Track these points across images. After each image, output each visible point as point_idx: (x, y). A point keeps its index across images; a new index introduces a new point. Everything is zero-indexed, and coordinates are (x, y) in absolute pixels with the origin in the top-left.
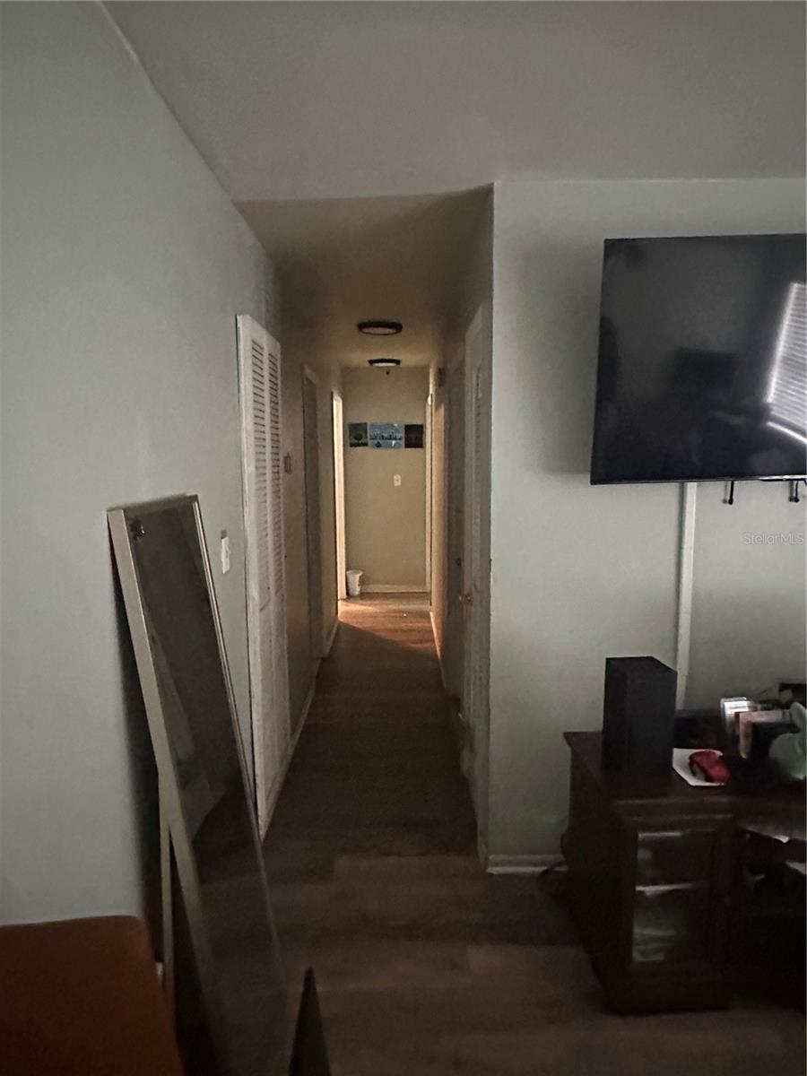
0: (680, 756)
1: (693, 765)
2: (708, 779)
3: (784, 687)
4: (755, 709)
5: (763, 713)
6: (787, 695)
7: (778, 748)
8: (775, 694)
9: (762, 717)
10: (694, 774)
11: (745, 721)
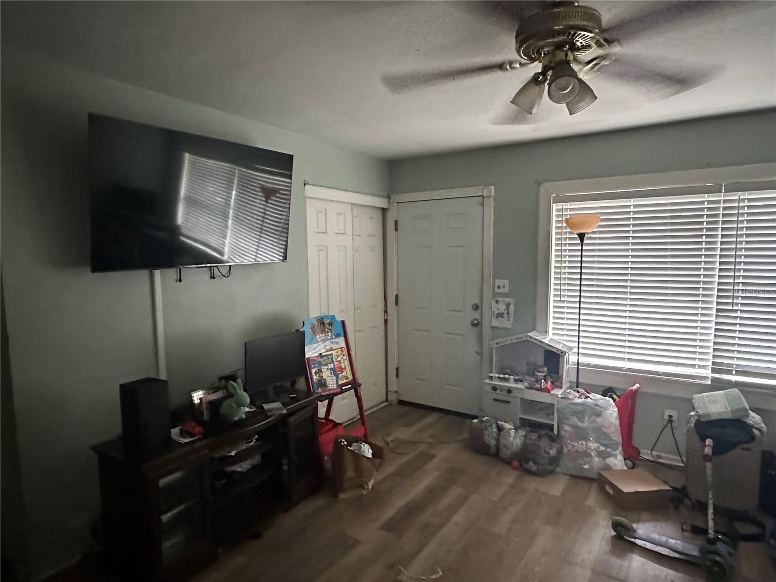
0: (175, 432)
1: (183, 434)
2: (192, 436)
3: (221, 379)
4: (209, 394)
5: (214, 394)
6: (223, 382)
7: (224, 409)
8: (217, 383)
9: (214, 397)
10: (184, 437)
11: (206, 401)
